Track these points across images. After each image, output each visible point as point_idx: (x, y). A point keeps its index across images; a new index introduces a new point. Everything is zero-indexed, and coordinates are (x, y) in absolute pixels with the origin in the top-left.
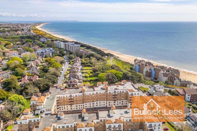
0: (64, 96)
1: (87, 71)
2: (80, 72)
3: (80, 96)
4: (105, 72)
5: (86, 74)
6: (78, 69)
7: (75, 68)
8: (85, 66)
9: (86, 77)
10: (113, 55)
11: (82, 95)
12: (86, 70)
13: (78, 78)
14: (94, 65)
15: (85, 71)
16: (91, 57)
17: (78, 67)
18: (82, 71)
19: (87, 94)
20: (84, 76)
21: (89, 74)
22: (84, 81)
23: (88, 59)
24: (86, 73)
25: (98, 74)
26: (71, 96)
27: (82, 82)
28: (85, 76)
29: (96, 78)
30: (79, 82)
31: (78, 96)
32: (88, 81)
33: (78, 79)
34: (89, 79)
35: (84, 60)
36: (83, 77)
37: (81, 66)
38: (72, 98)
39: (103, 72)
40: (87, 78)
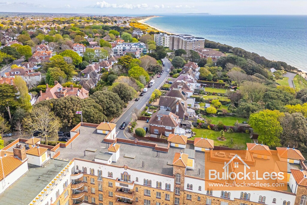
0: (100, 173)
1: (211, 97)
2: (191, 97)
3: (163, 187)
4: (277, 109)
5: (207, 105)
6: (186, 87)
7: (178, 83)
8: (209, 85)
9: (206, 114)
10: (294, 69)
11: (172, 189)
12: (209, 94)
13: (181, 110)
14: (233, 85)
15: (205, 97)
16: (229, 65)
17: (188, 84)
18: (198, 96)
19: (195, 190)
20: (201, 111)
21: (216, 108)
22: (198, 125)
23: (221, 68)
24: (209, 102)
25: (249, 110)
26: (126, 178)
27: (192, 127)
28: (203, 109)
29: (239, 123)
30: (181, 125)
31: (154, 185)
32: (212, 128)
33: (180, 114)
34: (215, 121)
35: (207, 70)
36: (197, 112)
37: (198, 82)
38: (131, 187)
39: (269, 108)
40: (210, 119)
